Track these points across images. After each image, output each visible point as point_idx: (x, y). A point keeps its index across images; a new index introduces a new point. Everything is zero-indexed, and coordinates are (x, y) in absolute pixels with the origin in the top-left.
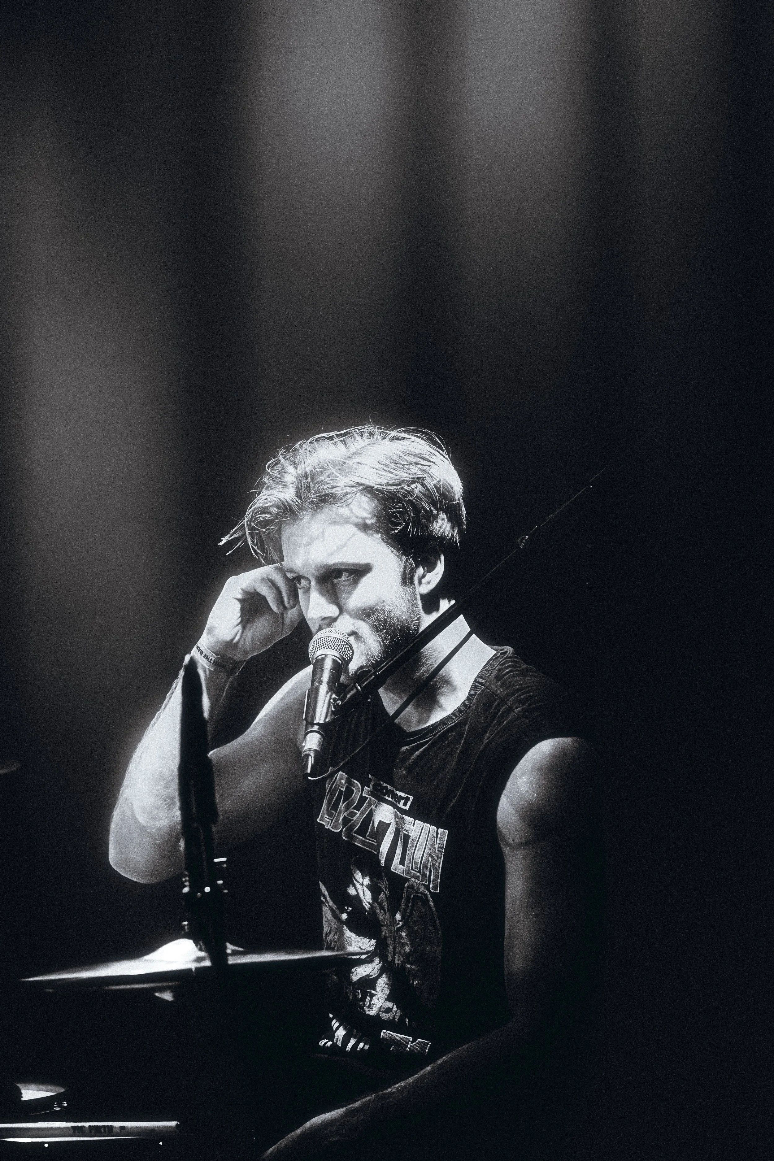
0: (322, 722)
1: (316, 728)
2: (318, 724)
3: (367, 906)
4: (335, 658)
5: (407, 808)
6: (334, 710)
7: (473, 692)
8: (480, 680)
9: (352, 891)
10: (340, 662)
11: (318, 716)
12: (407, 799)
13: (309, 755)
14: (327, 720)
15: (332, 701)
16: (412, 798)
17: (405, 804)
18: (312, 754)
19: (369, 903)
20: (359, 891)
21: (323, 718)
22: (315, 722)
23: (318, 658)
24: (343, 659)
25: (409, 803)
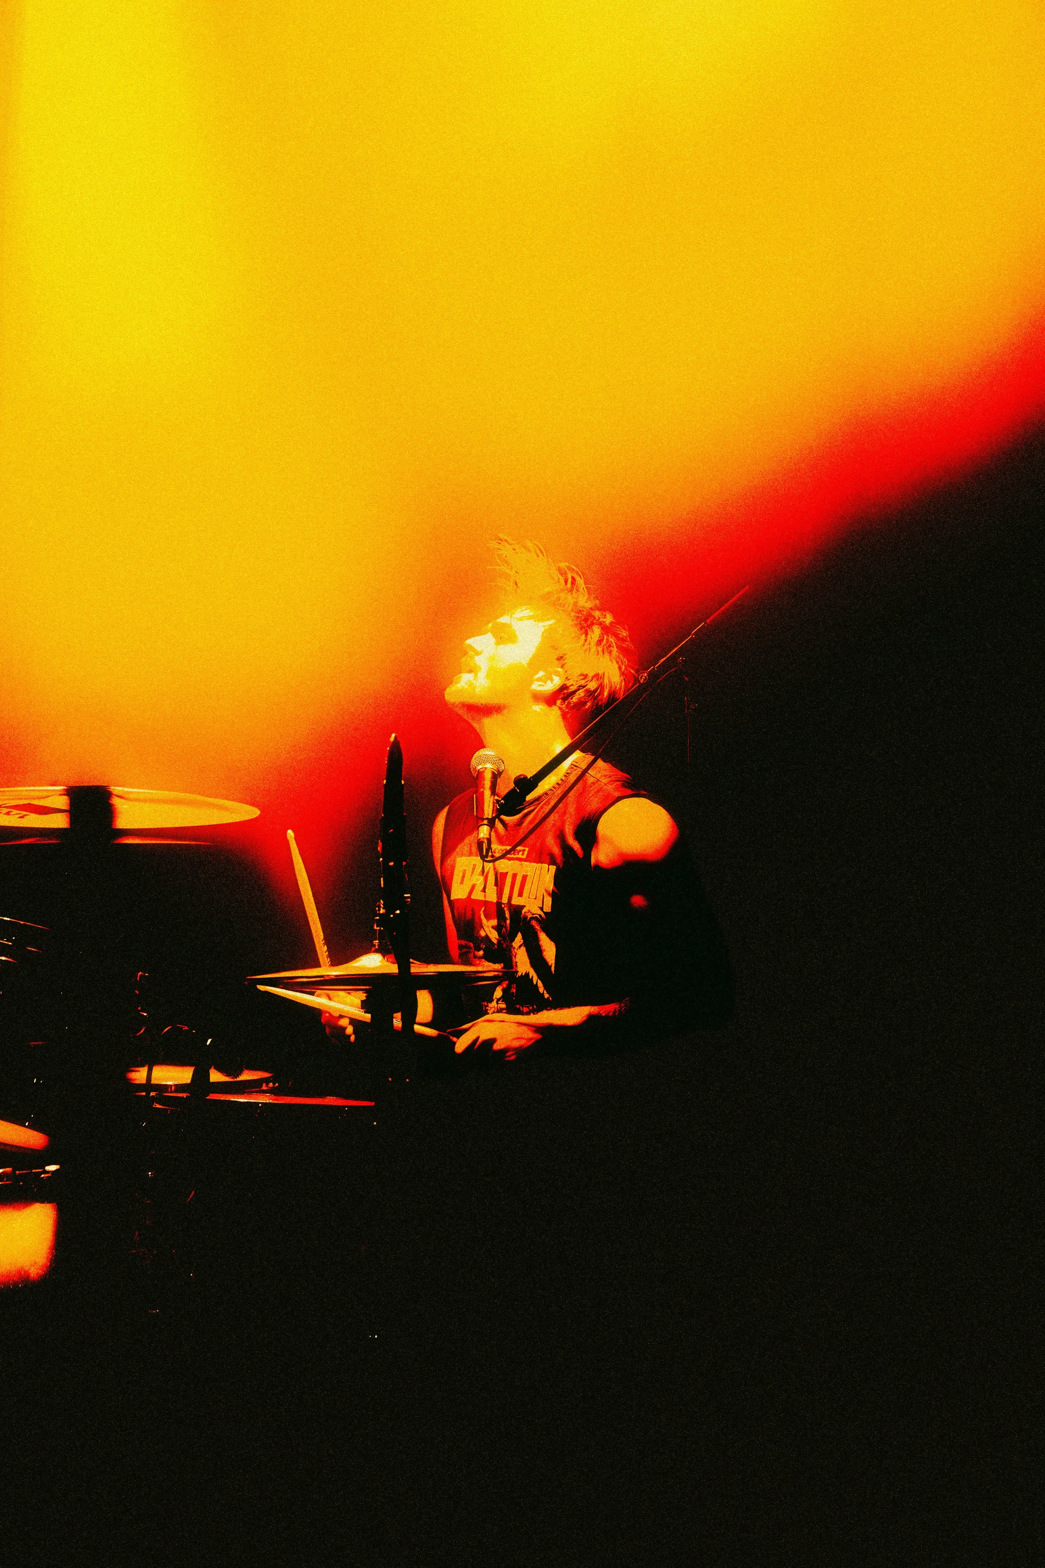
0: (490, 817)
1: (486, 822)
2: (487, 819)
3: (495, 941)
4: (493, 771)
5: (524, 857)
6: (498, 807)
7: (569, 772)
8: (575, 764)
9: (483, 933)
10: (496, 772)
11: (486, 813)
12: (524, 850)
13: (483, 842)
14: (494, 815)
15: (495, 801)
16: (527, 849)
17: (523, 854)
18: (486, 841)
19: (496, 938)
20: (487, 932)
21: (490, 815)
22: (485, 817)
23: (480, 770)
24: (498, 771)
25: (526, 853)
